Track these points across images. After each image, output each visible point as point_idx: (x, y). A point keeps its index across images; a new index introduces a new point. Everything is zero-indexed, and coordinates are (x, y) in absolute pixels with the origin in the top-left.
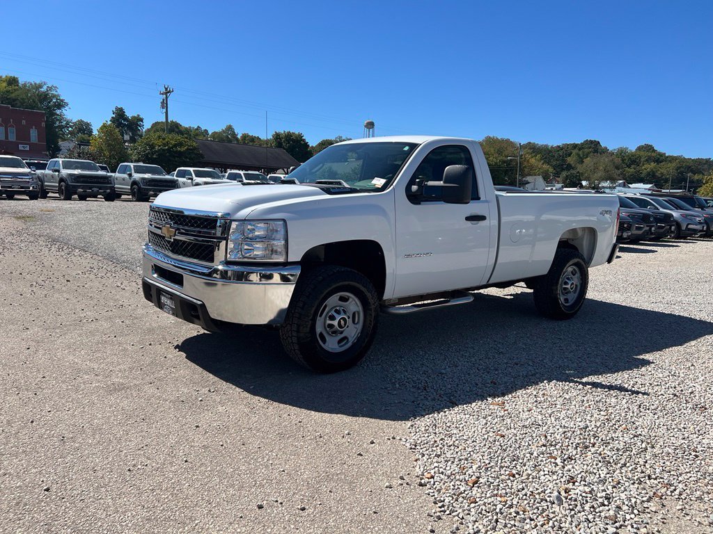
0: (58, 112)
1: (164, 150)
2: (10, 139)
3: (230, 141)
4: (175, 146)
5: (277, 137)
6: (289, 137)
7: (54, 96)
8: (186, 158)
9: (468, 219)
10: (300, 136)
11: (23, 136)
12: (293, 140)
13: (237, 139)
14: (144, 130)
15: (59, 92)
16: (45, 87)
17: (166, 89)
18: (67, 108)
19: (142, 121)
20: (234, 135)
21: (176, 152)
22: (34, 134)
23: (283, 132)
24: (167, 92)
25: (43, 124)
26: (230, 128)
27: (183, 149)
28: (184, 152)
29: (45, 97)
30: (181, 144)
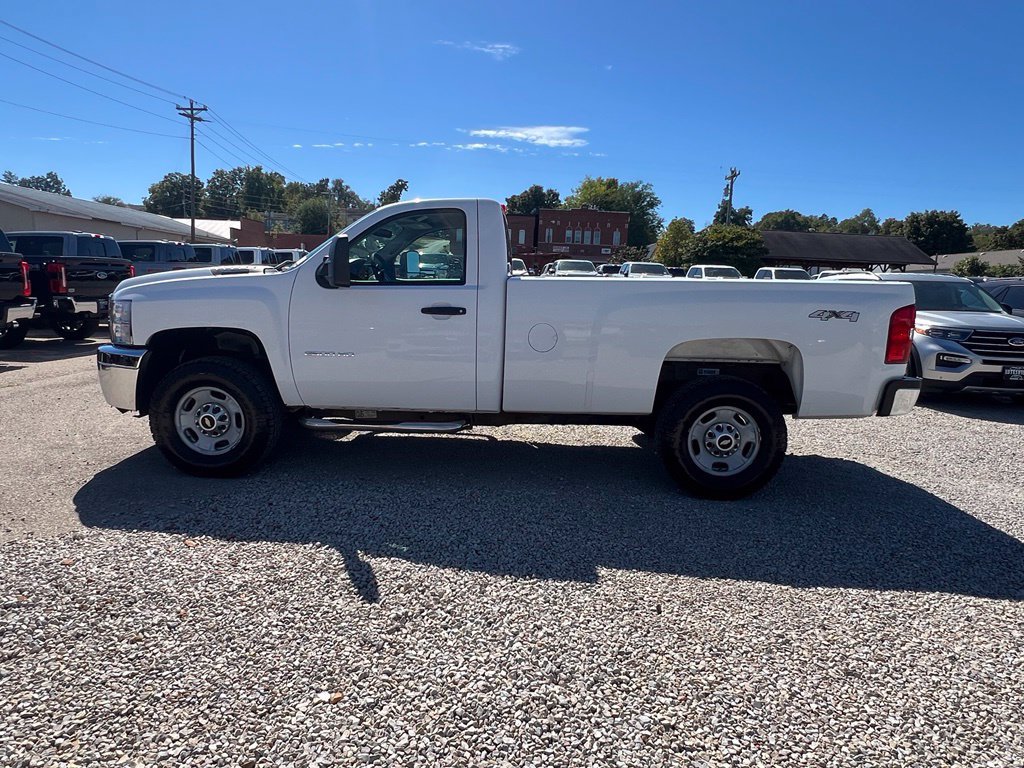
0: (650, 211)
1: (717, 246)
2: (595, 243)
3: (865, 231)
4: (732, 240)
5: (914, 219)
6: (933, 219)
7: (648, 195)
8: (743, 254)
9: (425, 311)
10: (954, 216)
11: (607, 240)
12: (940, 223)
13: (877, 228)
14: (752, 224)
15: (653, 190)
16: (641, 186)
17: (733, 172)
18: (659, 206)
19: (751, 213)
20: (873, 223)
21: (732, 247)
22: (617, 235)
23: (923, 212)
24: (734, 175)
25: (627, 226)
26: (868, 213)
27: (741, 243)
28: (741, 248)
29: (639, 197)
30: (739, 238)
